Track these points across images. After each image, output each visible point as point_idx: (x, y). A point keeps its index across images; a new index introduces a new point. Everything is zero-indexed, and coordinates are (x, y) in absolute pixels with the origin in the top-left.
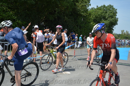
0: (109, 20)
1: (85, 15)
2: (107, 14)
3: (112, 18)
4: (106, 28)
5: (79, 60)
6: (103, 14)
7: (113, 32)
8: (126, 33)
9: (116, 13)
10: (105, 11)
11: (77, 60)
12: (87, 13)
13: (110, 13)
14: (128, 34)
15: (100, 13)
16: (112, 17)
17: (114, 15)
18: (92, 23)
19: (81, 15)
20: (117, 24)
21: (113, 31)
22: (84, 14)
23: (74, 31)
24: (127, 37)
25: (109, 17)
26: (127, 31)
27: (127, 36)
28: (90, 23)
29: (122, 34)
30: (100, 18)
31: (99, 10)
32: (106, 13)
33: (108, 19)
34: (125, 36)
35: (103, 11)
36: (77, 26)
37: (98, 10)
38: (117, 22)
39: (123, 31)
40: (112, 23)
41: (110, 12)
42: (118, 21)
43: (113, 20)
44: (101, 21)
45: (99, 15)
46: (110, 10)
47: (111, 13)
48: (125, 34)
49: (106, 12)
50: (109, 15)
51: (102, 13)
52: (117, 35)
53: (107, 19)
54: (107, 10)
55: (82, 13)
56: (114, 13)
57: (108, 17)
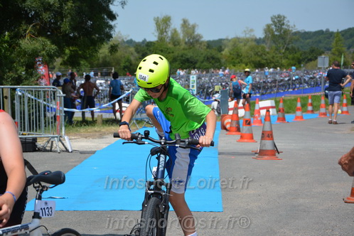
4: (70, 4)
7: (111, 27)
8: (181, 36)
14: (194, 41)
21: (112, 23)
24: (187, 60)
26: (185, 22)
27: (189, 54)
29: (161, 39)
34: (178, 52)
39: (167, 21)
48: (175, 42)
52: (132, 49)
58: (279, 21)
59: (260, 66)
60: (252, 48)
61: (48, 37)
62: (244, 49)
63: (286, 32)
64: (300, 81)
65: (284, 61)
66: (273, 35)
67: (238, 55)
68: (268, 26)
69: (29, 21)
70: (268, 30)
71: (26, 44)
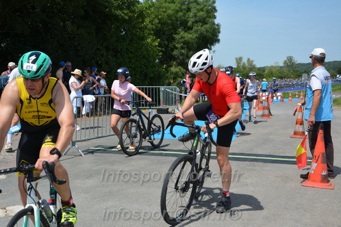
0: (196, 31)
1: (127, 18)
2: (191, 14)
3: (205, 26)
5: (90, 152)
6: (180, 14)
8: (247, 65)
9: (215, 10)
10: (184, 7)
11: (81, 155)
12: (133, 12)
13: (199, 11)
14: (253, 68)
15: (173, 10)
16: (204, 22)
17: (210, 17)
18: (149, 40)
19: (116, 17)
20: (218, 41)
22: (123, 13)
23: (97, 63)
25: (196, 22)
28: (143, 38)
29: (238, 66)
30: (172, 24)
31: (169, 3)
32: (187, 12)
33: (195, 28)
35: (179, 5)
36: (107, 49)
37: (167, 5)
38: (218, 36)
40: (205, 37)
41: (198, 7)
42: (219, 32)
43: (207, 31)
44: (176, 34)
45: (169, 16)
46: (198, 4)
47: (202, 10)
48: (244, 68)
49: (189, 10)
50: (195, 16)
51: (177, 12)
53: (192, 29)
54: (189, 3)
55: (119, 12)
56: (208, 12)
57: (193, 22)
58: (290, 59)
59: (282, 78)
60: (278, 70)
61: (182, 66)
62: (274, 71)
63: (293, 63)
64: (297, 84)
65: (292, 76)
66: (288, 65)
67: (272, 74)
68: (285, 61)
69: (174, 59)
70: (285, 62)
71: (173, 69)
